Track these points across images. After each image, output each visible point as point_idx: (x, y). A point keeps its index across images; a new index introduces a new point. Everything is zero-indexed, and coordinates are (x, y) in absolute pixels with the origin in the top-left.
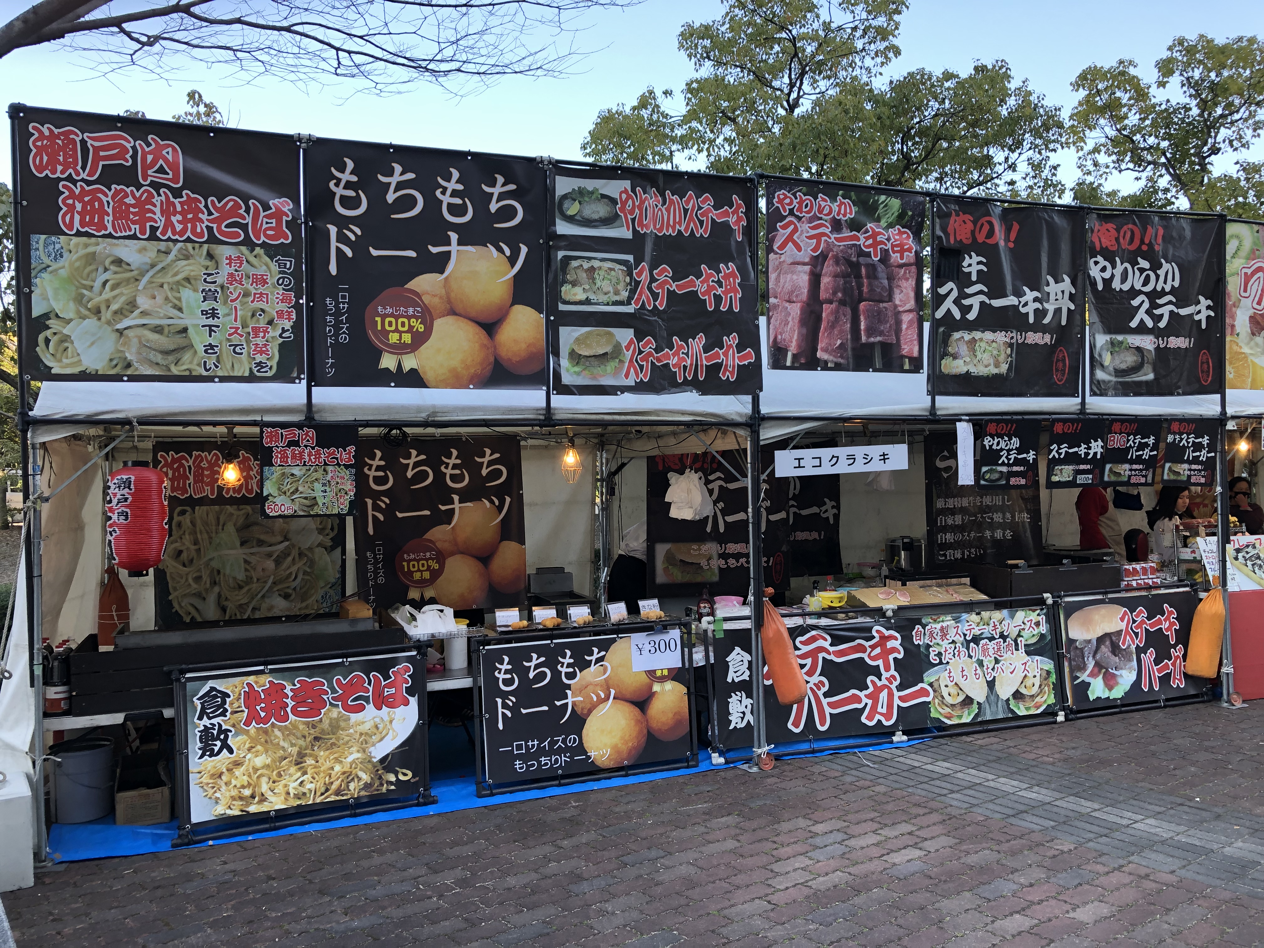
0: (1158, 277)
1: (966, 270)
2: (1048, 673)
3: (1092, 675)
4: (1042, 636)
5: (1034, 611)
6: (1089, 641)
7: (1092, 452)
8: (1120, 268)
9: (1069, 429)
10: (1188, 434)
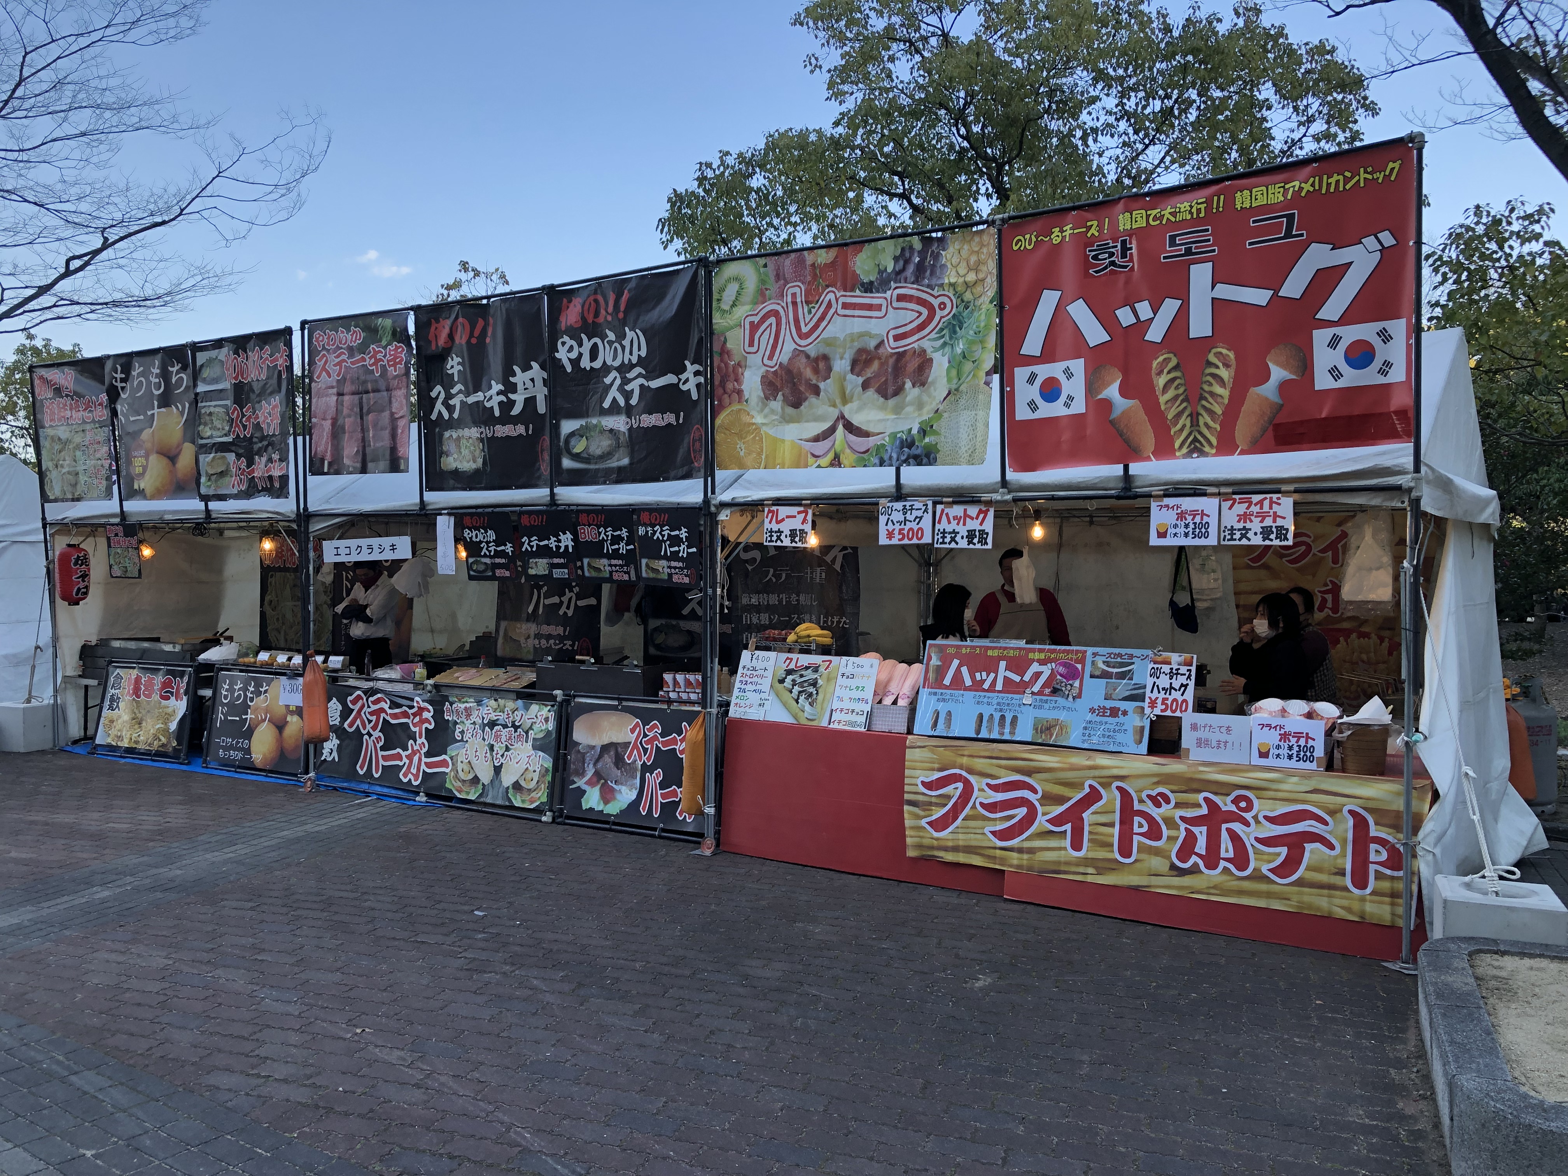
0: (623, 348)
1: (450, 372)
2: (547, 770)
3: (589, 783)
4: (549, 733)
5: (546, 706)
6: (593, 747)
7: (562, 545)
8: (587, 345)
9: (536, 521)
10: (662, 526)
